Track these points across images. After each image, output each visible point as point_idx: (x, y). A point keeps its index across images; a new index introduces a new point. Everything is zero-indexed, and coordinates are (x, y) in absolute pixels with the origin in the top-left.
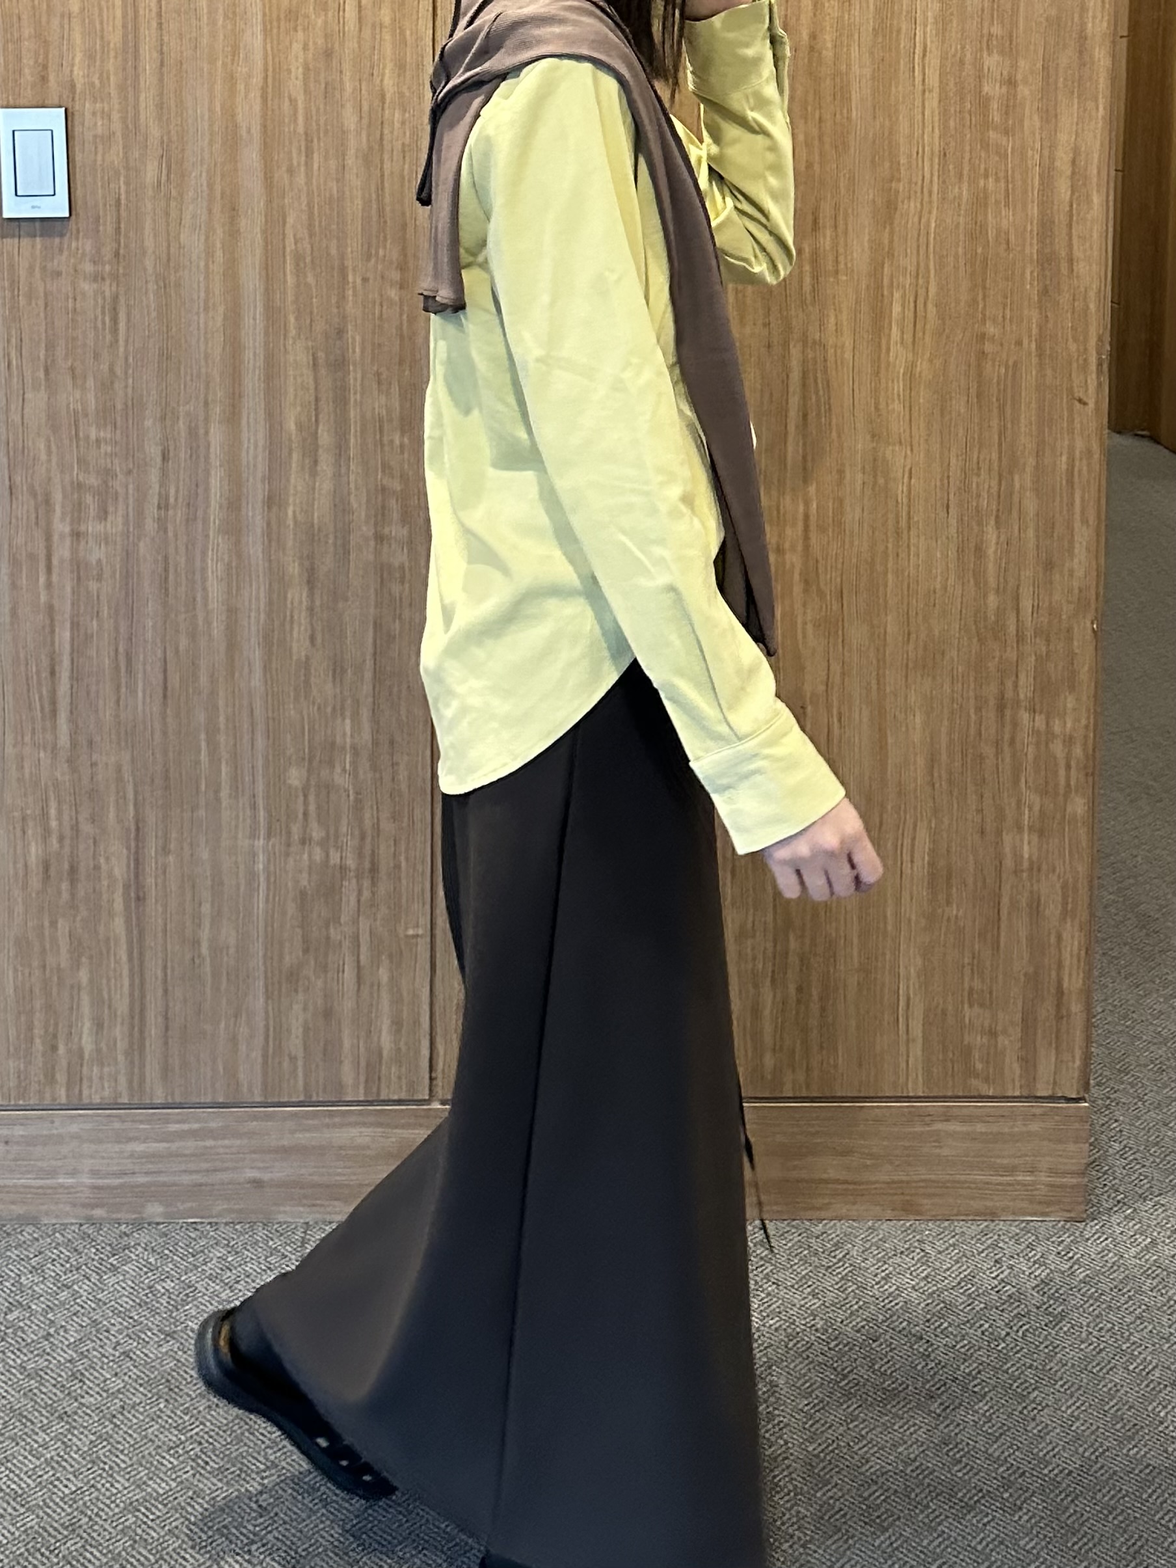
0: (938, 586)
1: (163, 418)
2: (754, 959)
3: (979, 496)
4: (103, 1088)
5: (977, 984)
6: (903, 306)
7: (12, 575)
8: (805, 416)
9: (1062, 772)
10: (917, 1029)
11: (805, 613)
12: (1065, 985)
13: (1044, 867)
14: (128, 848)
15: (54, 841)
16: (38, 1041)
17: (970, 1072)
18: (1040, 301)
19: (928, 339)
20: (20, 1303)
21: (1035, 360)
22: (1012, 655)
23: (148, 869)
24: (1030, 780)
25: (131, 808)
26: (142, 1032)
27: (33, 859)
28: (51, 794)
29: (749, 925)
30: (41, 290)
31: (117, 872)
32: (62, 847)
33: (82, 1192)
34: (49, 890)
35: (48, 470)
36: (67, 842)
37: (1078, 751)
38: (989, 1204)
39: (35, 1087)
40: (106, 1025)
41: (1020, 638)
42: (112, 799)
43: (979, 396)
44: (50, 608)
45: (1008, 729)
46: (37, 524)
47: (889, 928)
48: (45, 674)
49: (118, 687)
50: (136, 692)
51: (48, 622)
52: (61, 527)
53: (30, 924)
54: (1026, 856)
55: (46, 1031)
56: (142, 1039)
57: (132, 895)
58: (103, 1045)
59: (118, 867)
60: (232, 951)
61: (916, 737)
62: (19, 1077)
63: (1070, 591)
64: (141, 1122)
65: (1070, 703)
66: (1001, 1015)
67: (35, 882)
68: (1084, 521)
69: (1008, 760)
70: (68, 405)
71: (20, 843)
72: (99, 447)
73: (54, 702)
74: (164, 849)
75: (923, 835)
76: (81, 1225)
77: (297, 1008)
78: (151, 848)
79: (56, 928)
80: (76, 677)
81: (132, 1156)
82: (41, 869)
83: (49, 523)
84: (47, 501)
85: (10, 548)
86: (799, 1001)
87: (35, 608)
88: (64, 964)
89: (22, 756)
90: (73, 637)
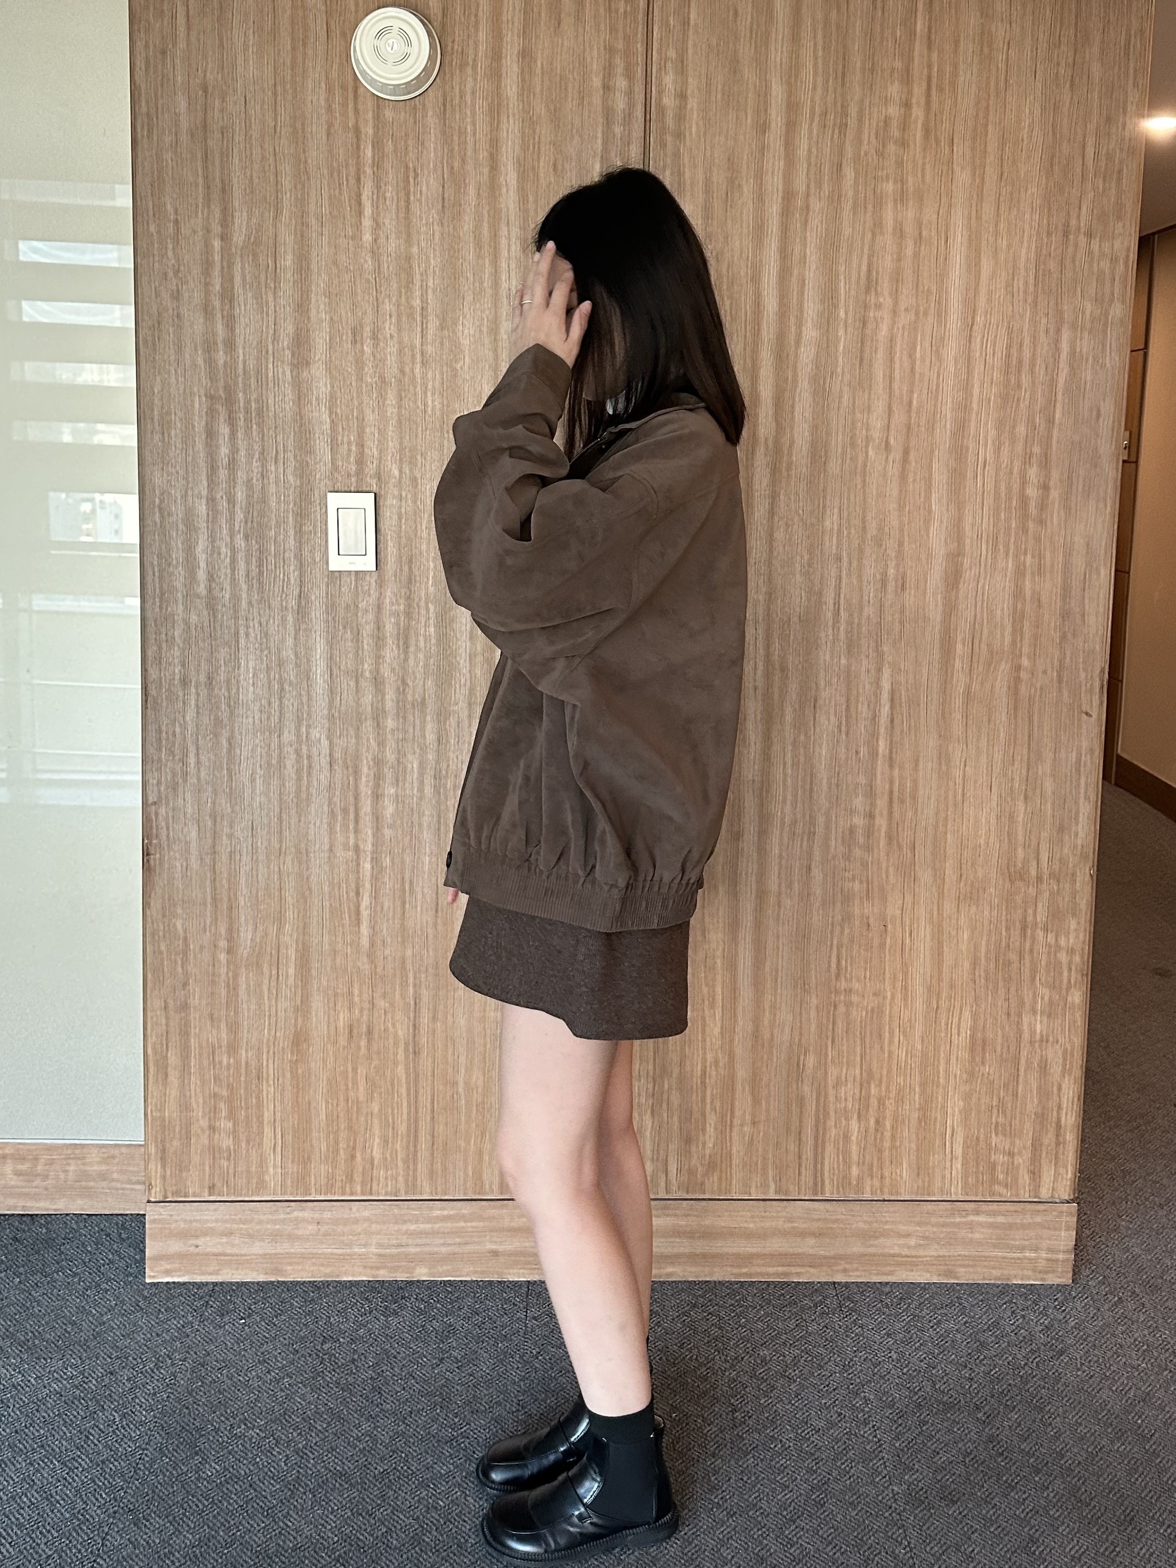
0: (982, 842)
1: (439, 715)
2: (846, 1100)
3: (1013, 779)
5: (1001, 1120)
6: (964, 644)
7: (329, 824)
8: (892, 721)
9: (1065, 974)
10: (958, 1151)
11: (888, 860)
12: (1063, 1122)
13: (1051, 1039)
14: (409, 1018)
15: (356, 1011)
16: (342, 1152)
17: (994, 1180)
18: (1060, 643)
19: (981, 669)
21: (1055, 684)
22: (1032, 891)
23: (422, 1032)
24: (1043, 979)
25: (411, 990)
26: (415, 1146)
27: (341, 1023)
28: (355, 978)
29: (843, 1078)
30: (355, 624)
31: (400, 1033)
32: (362, 1016)
34: (352, 1045)
36: (365, 1012)
37: (1077, 959)
38: (1006, 1272)
39: (338, 1184)
40: (390, 1141)
41: (1039, 879)
42: (398, 982)
43: (1015, 709)
44: (357, 849)
45: (1028, 945)
46: (349, 787)
47: (941, 1080)
48: (352, 894)
49: (404, 903)
51: (355, 857)
52: (366, 790)
53: (337, 1070)
54: (1038, 1031)
55: (348, 1146)
56: (416, 1152)
57: (411, 1050)
58: (388, 1155)
59: (402, 1031)
60: (480, 1090)
61: (964, 948)
62: (327, 1178)
63: (1075, 847)
64: (414, 1209)
65: (1073, 924)
66: (1017, 1142)
67: (343, 1041)
68: (1087, 798)
69: (1028, 964)
71: (332, 1012)
73: (358, 913)
74: (434, 1018)
75: (967, 1014)
78: (425, 1019)
79: (356, 1072)
80: (376, 895)
81: (406, 1232)
82: (346, 1031)
83: (356, 786)
84: (357, 773)
85: (329, 804)
86: (877, 1130)
87: (346, 847)
88: (362, 1098)
89: (335, 951)
90: (373, 868)
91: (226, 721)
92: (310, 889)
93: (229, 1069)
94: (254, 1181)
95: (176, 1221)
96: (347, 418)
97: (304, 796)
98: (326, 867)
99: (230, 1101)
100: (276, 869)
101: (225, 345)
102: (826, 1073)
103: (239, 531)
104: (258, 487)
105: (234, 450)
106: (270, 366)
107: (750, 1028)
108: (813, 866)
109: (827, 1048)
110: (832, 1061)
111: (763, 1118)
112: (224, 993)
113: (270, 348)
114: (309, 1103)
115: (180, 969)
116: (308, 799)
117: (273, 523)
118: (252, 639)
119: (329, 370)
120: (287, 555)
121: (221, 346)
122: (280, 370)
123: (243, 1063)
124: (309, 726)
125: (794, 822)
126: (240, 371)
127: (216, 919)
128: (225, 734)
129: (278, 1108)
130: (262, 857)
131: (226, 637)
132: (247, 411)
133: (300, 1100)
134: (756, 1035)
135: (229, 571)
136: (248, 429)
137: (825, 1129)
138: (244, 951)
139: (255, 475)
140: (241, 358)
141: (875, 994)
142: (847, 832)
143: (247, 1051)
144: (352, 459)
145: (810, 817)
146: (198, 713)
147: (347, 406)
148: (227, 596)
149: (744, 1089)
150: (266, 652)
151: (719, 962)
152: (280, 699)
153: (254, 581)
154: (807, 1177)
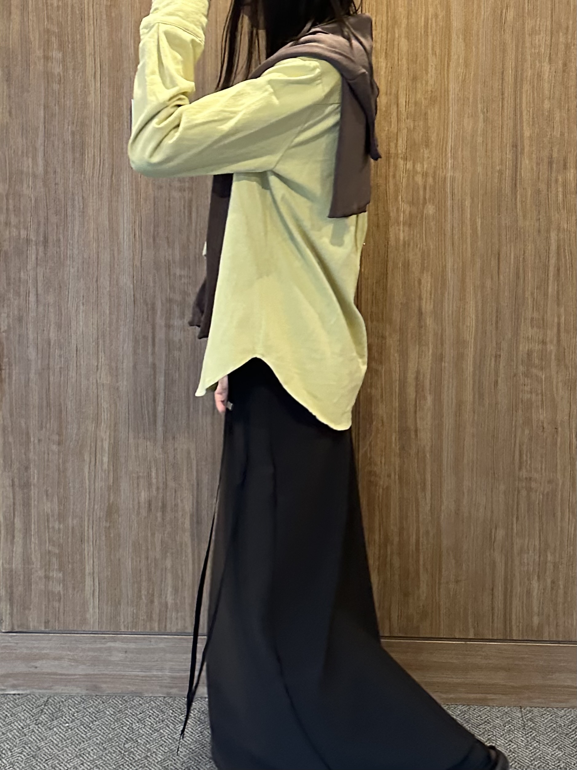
2: (528, 564)
4: (177, 624)
7: (134, 347)
8: (558, 270)
11: (557, 377)
14: (193, 495)
15: (154, 490)
16: (143, 597)
20: (132, 739)
23: (203, 507)
25: (195, 473)
28: (153, 464)
29: (526, 547)
30: (152, 196)
33: (165, 680)
35: (154, 292)
36: (161, 491)
39: (141, 623)
40: (180, 590)
42: (185, 468)
44: (154, 366)
46: (148, 320)
48: (151, 401)
49: (188, 408)
50: (198, 410)
51: (152, 373)
52: (160, 321)
53: (140, 535)
55: (148, 593)
57: (195, 520)
58: (178, 602)
62: (133, 617)
67: (144, 512)
70: (165, 257)
71: (136, 491)
72: (181, 279)
73: (155, 416)
76: (165, 697)
80: (167, 402)
82: (147, 505)
83: (154, 319)
84: (153, 308)
86: (552, 588)
88: (158, 556)
90: (165, 381)
93: (59, 533)
94: (79, 618)
95: (21, 648)
100: (95, 381)
102: (512, 544)
109: (512, 524)
110: (517, 534)
114: (119, 560)
115: (24, 456)
130: (83, 372)
133: (112, 557)
134: (458, 512)
137: (512, 587)
141: (550, 482)
142: (525, 356)
146: (37, 264)
154: (498, 624)
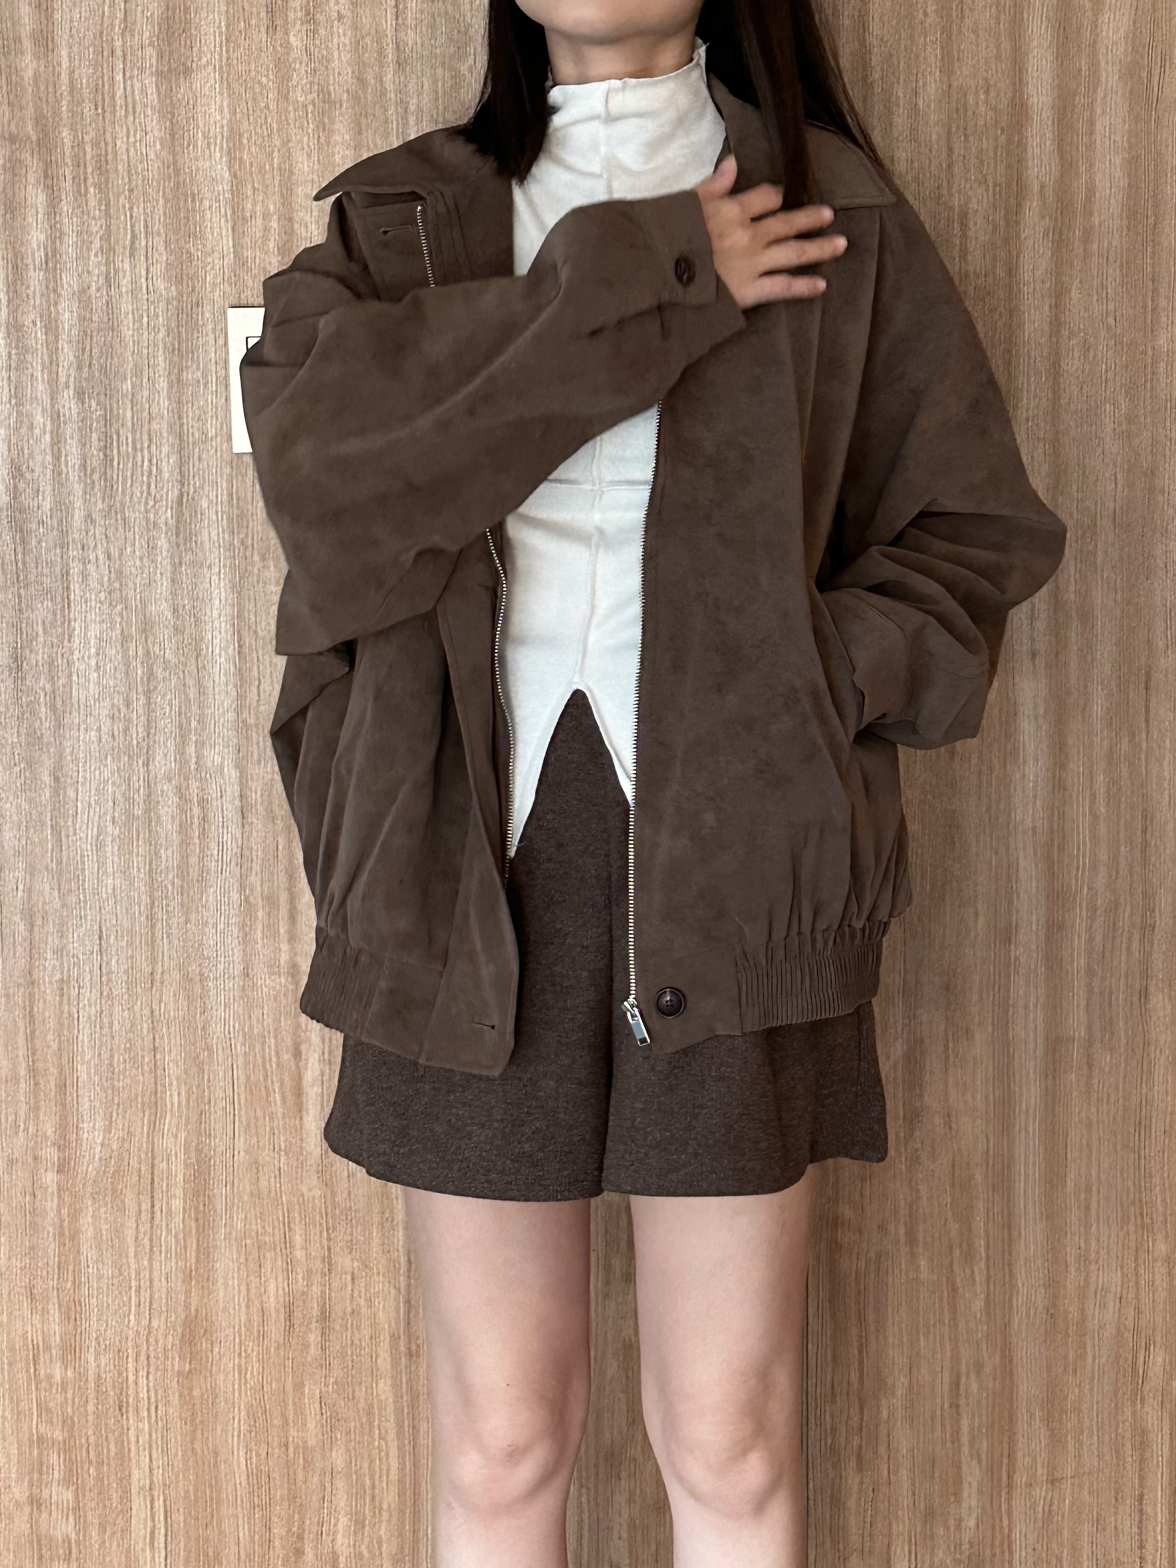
27: (272, 1300)
34: (293, 1342)
56: (416, 1541)
77: (620, 1499)
79: (303, 1393)
85: (242, 887)
87: (274, 968)
89: (256, 1162)
91: (48, 737)
92: (209, 1048)
96: (262, 171)
97: (194, 873)
98: (239, 1007)
99: (67, 1448)
101: (36, 42)
103: (68, 387)
104: (98, 304)
105: (55, 235)
106: (119, 78)
107: (1040, 1300)
108: (1152, 989)
111: (1069, 1471)
112: (53, 1247)
113: (118, 44)
116: (202, 879)
117: (129, 368)
118: (93, 584)
119: (226, 82)
120: (155, 426)
121: (27, 44)
122: (137, 85)
123: (91, 1378)
124: (200, 745)
125: (1115, 906)
126: (64, 89)
127: (37, 1108)
128: (48, 763)
129: (158, 1462)
131: (47, 581)
132: (78, 163)
135: (49, 458)
136: (80, 194)
138: (89, 1166)
139: (95, 280)
140: (65, 64)
143: (97, 1355)
144: (272, 245)
145: (1144, 893)
147: (262, 147)
148: (47, 505)
149: (1032, 1416)
150: (119, 608)
151: (979, 1176)
152: (148, 694)
153: (96, 476)
